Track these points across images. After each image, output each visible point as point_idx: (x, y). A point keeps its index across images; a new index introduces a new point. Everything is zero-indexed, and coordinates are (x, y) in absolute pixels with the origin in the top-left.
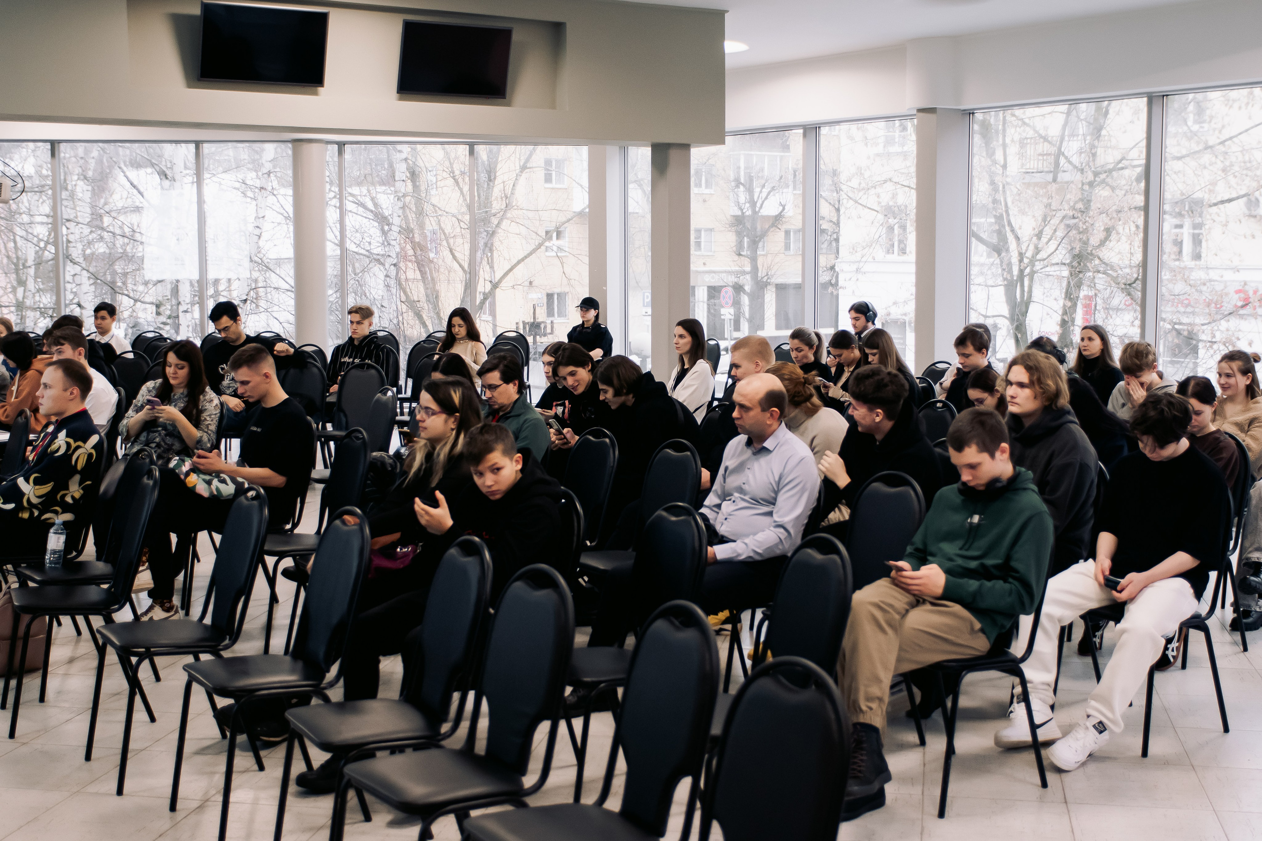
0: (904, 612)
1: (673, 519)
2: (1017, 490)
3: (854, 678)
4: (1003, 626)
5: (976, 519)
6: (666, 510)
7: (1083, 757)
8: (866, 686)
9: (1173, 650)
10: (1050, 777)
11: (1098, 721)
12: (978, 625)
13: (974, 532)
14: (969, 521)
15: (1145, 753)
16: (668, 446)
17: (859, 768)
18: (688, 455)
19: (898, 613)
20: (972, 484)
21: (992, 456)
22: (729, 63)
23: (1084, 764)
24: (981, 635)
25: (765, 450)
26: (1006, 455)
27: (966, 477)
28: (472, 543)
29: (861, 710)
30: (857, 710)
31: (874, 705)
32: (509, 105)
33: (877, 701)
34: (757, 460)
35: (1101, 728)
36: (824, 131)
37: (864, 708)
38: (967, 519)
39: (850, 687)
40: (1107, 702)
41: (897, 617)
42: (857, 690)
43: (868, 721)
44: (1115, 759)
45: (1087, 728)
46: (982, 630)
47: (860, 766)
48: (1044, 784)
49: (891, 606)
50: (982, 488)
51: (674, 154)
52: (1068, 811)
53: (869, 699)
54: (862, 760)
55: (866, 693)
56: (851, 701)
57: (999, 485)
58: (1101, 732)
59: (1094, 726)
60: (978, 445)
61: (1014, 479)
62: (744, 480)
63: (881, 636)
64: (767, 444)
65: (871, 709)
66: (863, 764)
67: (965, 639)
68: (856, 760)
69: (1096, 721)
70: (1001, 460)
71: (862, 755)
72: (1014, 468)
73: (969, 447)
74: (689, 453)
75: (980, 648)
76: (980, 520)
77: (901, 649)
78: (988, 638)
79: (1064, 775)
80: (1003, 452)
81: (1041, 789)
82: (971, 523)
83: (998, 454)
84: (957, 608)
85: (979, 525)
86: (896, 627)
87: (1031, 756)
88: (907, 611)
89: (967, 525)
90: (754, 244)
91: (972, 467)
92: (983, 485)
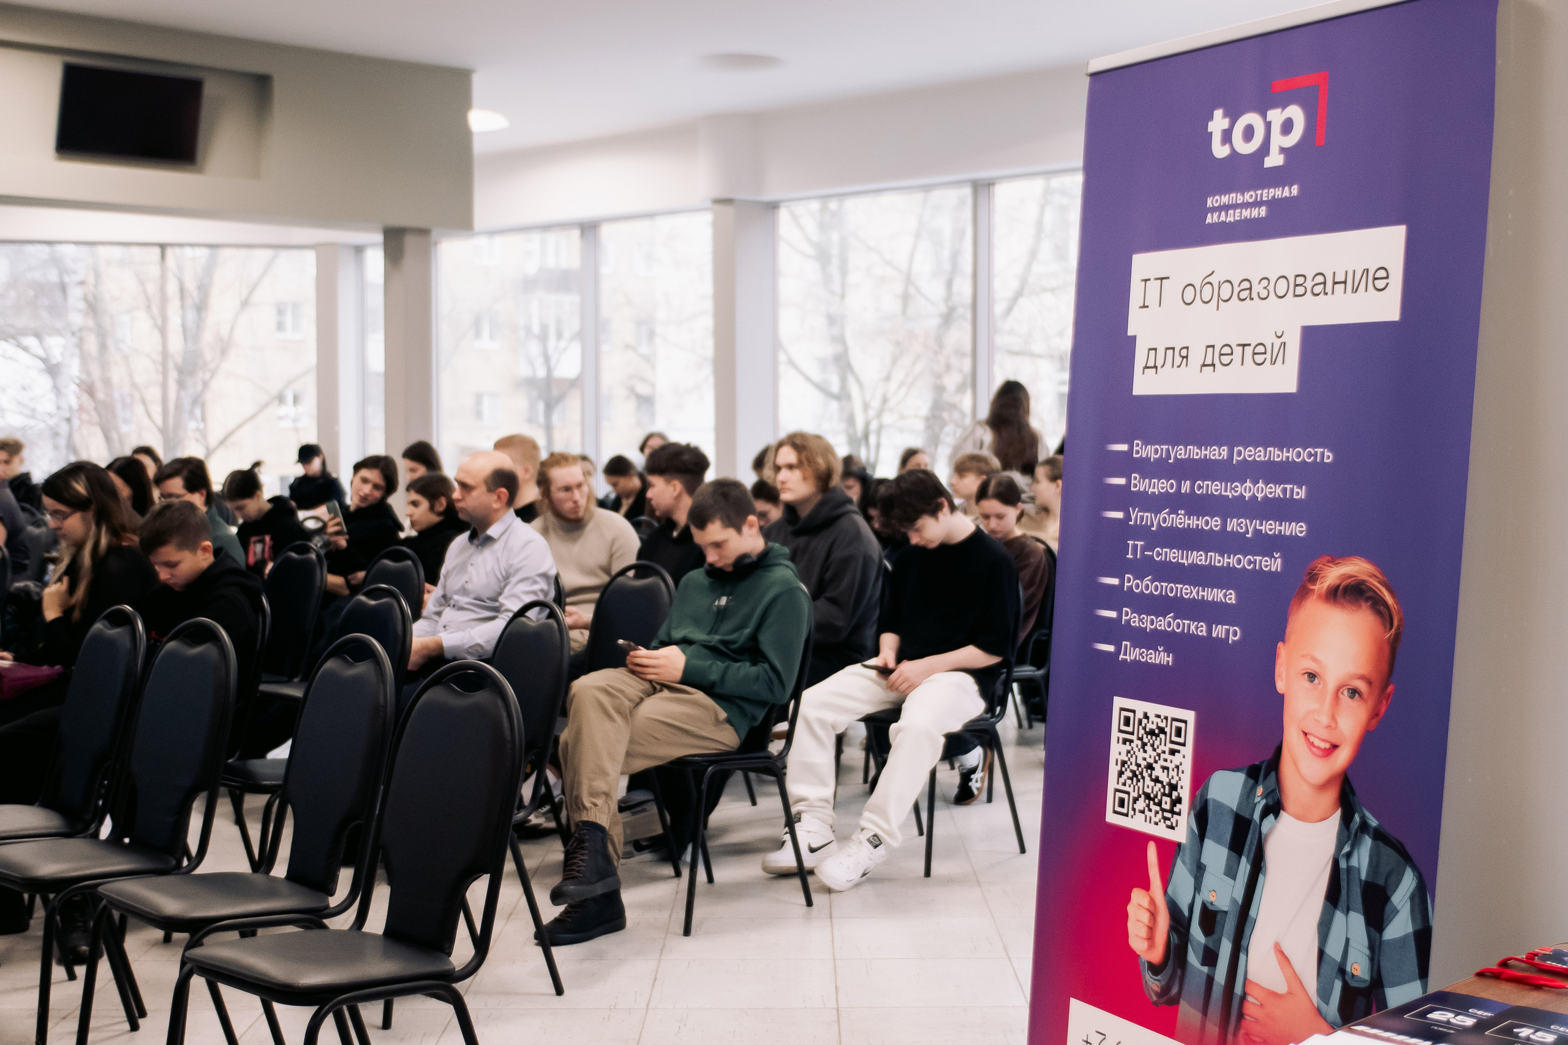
0: (638, 700)
1: (373, 603)
2: (768, 566)
3: (576, 772)
4: (754, 718)
5: (723, 601)
6: (366, 594)
7: (856, 876)
8: (591, 780)
9: (977, 781)
10: (815, 897)
11: (873, 833)
12: (723, 715)
13: (722, 614)
14: (716, 603)
15: (928, 873)
16: (387, 557)
17: (578, 869)
18: (409, 565)
19: (630, 700)
20: (719, 565)
21: (739, 530)
22: (479, 146)
23: (857, 885)
24: (727, 726)
25: (489, 540)
26: (755, 530)
27: (712, 557)
28: (124, 613)
29: (585, 807)
30: (580, 807)
31: (599, 801)
32: (200, 171)
33: (604, 797)
34: (481, 552)
35: (876, 842)
36: (605, 230)
37: (587, 804)
38: (715, 602)
39: (573, 782)
40: (882, 812)
41: (627, 703)
42: (580, 784)
43: (592, 819)
44: (895, 880)
45: (861, 842)
46: (728, 721)
47: (579, 866)
48: (809, 903)
49: (621, 691)
50: (730, 569)
51: (410, 241)
52: (832, 924)
53: (594, 794)
54: (581, 860)
55: (590, 786)
56: (573, 799)
57: (748, 561)
58: (876, 847)
59: (868, 840)
60: (722, 520)
61: (764, 555)
62: (465, 578)
63: (608, 725)
64: (492, 531)
65: (596, 805)
66: (584, 864)
67: (709, 731)
68: (575, 861)
69: (869, 834)
70: (750, 536)
71: (583, 855)
72: (766, 543)
73: (713, 522)
74: (409, 563)
75: (727, 743)
76: (727, 602)
77: (632, 741)
78: (737, 731)
79: (833, 895)
80: (751, 526)
81: (805, 908)
82: (719, 606)
83: (745, 529)
84: (700, 696)
85: (726, 607)
86: (628, 715)
87: (796, 882)
88: (642, 700)
89: (715, 608)
90: (549, 408)
91: (718, 545)
92: (729, 565)
